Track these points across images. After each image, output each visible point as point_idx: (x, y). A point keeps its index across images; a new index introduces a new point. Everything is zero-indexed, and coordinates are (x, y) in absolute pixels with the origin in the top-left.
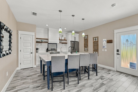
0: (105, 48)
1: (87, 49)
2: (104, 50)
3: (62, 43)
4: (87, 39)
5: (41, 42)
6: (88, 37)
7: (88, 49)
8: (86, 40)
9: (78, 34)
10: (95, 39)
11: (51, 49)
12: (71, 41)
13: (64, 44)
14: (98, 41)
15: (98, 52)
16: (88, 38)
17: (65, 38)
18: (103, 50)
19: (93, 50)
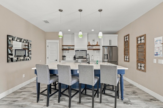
0: (158, 56)
1: (127, 57)
2: (157, 61)
3: (94, 50)
4: (127, 41)
5: (68, 50)
6: (129, 38)
7: (129, 59)
8: (127, 44)
9: (117, 35)
10: (139, 39)
11: (79, 57)
12: (103, 46)
13: (96, 51)
14: (144, 44)
15: (145, 63)
16: (129, 40)
17: (97, 43)
18: (155, 61)
19: (137, 61)
